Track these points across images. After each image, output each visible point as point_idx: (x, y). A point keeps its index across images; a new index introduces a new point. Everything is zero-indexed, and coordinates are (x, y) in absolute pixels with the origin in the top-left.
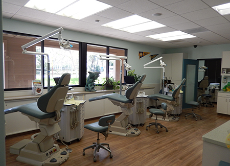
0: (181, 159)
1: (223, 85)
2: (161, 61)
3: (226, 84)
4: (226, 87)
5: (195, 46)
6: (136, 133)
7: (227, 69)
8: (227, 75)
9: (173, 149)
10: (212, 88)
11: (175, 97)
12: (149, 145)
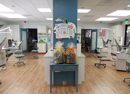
0: (31, 72)
1: (39, 41)
2: (9, 29)
3: (40, 40)
4: (40, 41)
5: (25, 22)
6: (4, 69)
7: (40, 33)
8: (40, 36)
9: (26, 70)
10: (33, 42)
11: (20, 48)
12: (14, 72)
